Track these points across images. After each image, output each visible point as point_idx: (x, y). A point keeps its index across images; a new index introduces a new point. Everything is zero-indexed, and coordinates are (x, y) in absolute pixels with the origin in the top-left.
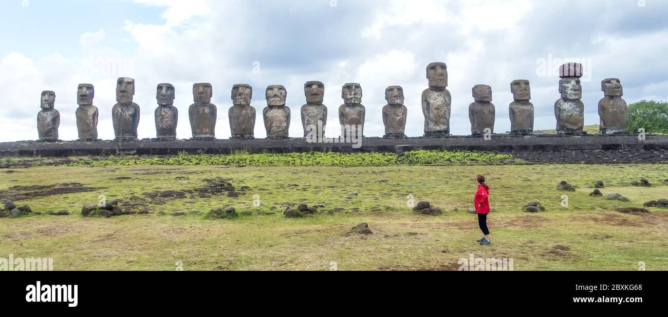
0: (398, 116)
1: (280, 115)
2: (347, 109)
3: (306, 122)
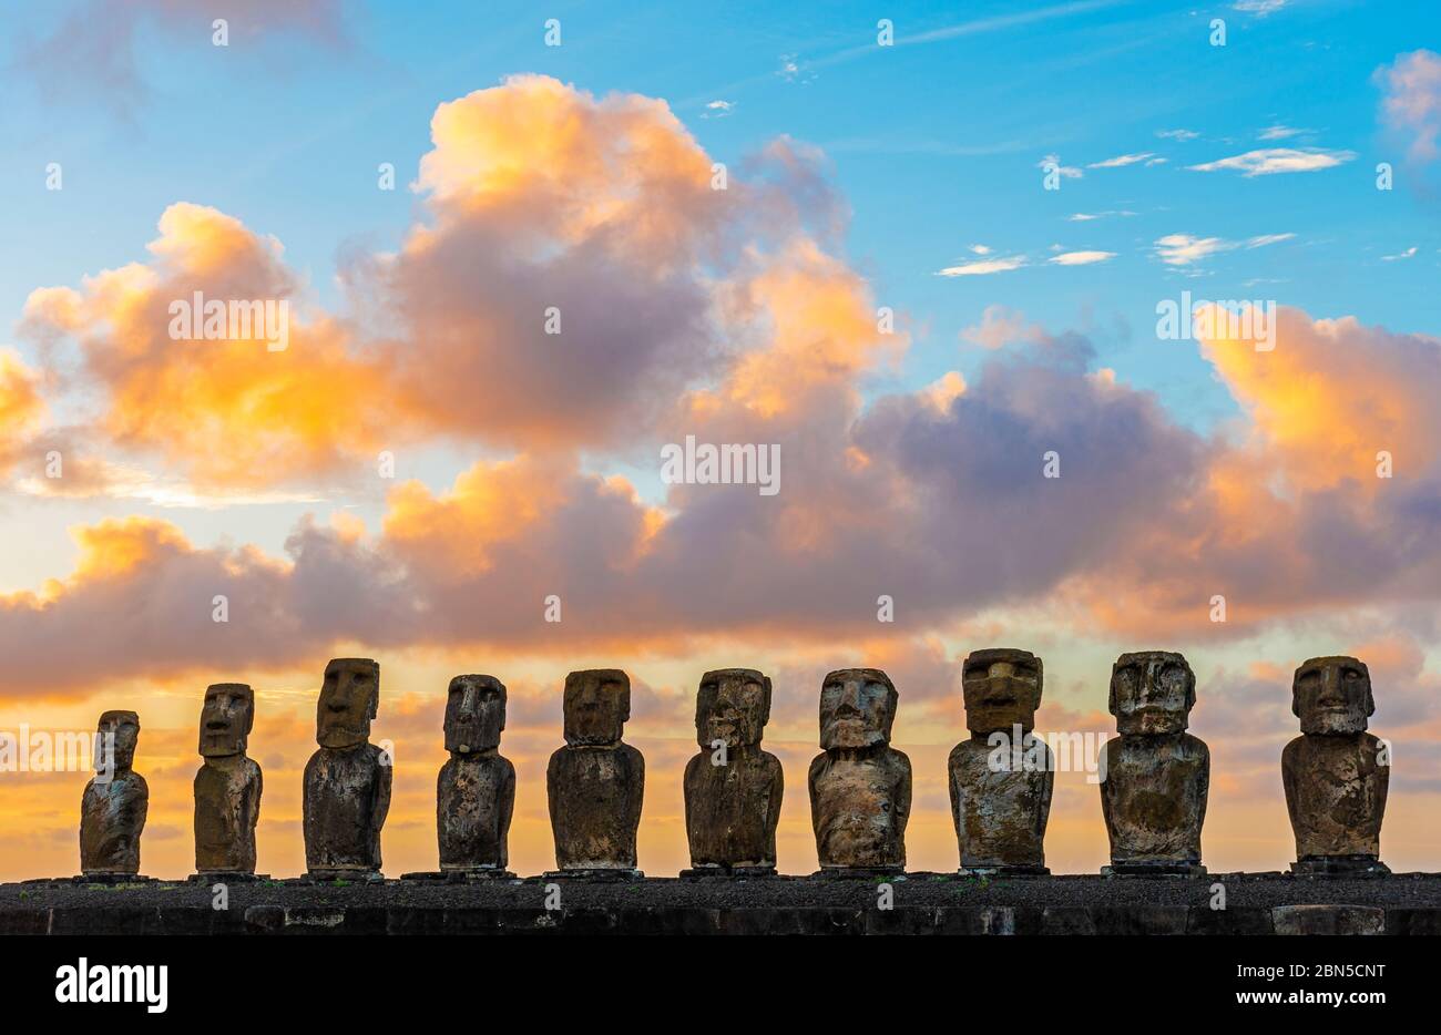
0: (1340, 783)
1: (866, 783)
2: (1127, 759)
3: (963, 810)
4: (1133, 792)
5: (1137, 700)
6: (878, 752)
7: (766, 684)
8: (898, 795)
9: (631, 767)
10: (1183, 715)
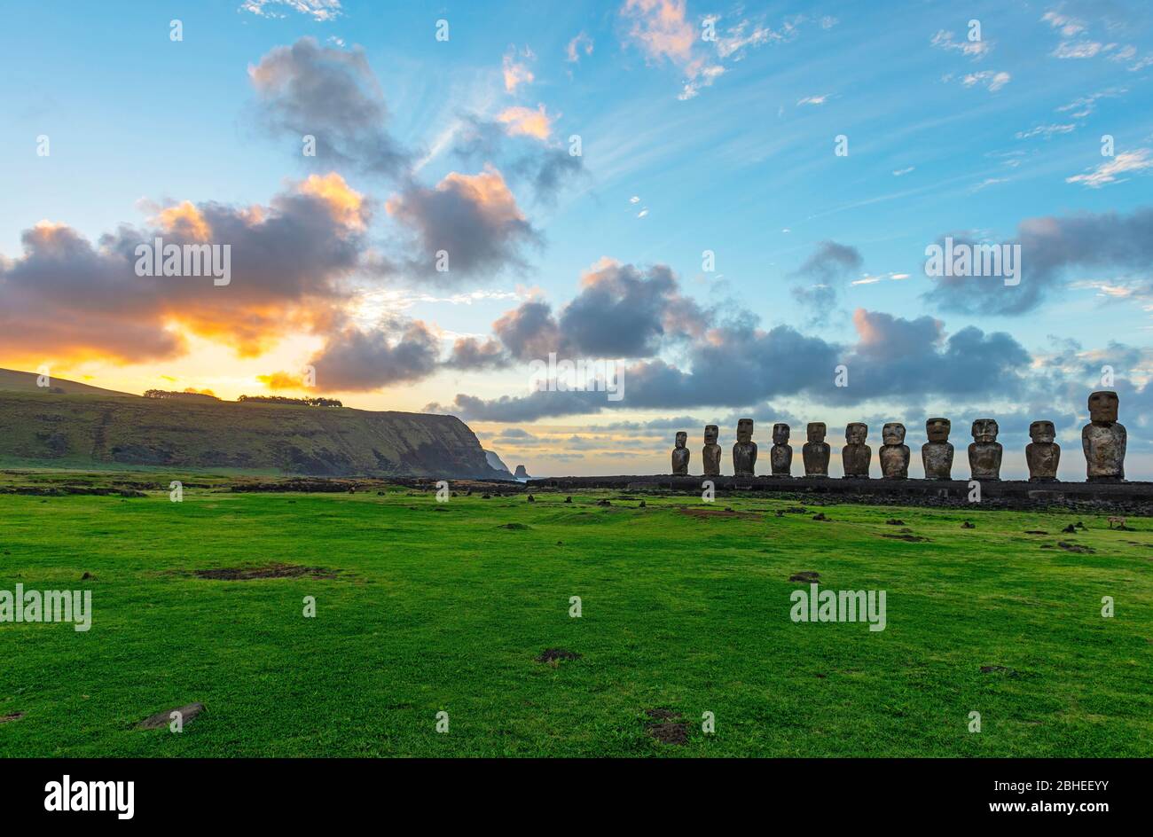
0: (1045, 456)
1: (897, 454)
2: (978, 449)
3: (926, 462)
4: (980, 458)
5: (981, 432)
6: (901, 446)
7: (866, 427)
8: (907, 457)
9: (827, 448)
10: (995, 437)
